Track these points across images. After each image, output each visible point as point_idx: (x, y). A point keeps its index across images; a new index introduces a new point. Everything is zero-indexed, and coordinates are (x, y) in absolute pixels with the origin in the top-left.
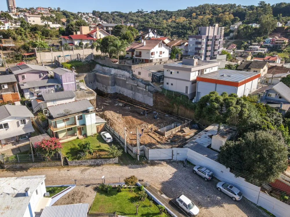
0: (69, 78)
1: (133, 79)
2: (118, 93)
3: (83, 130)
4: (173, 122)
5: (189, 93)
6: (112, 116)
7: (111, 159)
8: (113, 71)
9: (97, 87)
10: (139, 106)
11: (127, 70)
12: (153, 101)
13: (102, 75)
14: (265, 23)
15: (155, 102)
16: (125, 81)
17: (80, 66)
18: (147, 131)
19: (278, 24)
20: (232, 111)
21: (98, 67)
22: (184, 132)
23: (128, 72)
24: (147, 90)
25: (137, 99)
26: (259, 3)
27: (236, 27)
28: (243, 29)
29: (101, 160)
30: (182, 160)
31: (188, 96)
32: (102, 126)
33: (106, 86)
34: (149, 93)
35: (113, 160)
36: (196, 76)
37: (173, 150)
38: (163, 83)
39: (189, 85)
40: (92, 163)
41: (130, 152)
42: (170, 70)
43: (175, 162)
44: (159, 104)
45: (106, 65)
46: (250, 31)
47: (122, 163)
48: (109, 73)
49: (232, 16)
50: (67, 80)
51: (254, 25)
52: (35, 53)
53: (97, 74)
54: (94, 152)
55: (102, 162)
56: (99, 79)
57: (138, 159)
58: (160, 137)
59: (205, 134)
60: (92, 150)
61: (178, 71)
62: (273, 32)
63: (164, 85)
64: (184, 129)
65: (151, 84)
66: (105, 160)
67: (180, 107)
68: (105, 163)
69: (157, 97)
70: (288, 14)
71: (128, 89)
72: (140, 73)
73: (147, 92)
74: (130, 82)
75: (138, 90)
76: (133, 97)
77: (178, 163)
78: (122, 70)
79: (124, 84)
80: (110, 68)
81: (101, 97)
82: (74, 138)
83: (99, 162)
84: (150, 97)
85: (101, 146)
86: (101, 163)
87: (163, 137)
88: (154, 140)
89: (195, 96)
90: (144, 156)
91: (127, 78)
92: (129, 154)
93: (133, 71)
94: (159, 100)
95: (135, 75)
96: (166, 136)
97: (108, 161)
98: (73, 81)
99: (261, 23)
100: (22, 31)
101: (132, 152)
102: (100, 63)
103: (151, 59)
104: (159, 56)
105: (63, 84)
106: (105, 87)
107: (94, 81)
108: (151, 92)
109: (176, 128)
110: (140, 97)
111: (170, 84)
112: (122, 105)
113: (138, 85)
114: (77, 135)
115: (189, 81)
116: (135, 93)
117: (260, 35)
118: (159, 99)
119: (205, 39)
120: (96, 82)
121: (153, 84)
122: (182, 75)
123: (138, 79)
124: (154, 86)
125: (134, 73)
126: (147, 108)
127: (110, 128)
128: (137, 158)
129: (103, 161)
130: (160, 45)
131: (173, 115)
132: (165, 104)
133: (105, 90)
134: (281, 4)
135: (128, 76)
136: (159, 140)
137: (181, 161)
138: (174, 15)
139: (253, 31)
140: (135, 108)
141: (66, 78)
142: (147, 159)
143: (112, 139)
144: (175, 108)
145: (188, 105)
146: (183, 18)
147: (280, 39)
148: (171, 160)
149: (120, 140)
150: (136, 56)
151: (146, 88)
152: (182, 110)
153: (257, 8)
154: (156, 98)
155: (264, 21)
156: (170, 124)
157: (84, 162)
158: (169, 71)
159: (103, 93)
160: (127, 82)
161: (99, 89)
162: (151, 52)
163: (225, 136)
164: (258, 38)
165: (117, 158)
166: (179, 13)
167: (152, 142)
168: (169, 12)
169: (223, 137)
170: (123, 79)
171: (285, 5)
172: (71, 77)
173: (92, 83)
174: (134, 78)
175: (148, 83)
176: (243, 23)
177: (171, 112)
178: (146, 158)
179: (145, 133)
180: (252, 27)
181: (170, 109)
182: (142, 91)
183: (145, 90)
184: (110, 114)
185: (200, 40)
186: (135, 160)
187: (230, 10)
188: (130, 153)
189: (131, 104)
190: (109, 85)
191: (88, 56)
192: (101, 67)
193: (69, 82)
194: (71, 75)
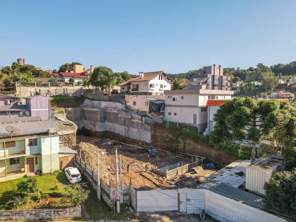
0: (41, 102)
1: (126, 112)
2: (108, 132)
3: (36, 163)
4: (178, 160)
5: (198, 123)
6: (91, 150)
7: (68, 210)
8: (104, 104)
9: (84, 126)
10: (134, 144)
11: (119, 102)
12: (151, 136)
13: (89, 109)
14: (267, 80)
15: (153, 137)
16: (116, 114)
17: (65, 101)
18: (140, 171)
19: (280, 81)
20: (277, 117)
21: (87, 102)
22: (195, 172)
23: (121, 103)
24: (143, 122)
25: (131, 137)
26: (257, 65)
27: (238, 85)
28: (246, 86)
29: (50, 210)
30: (195, 212)
31: (196, 128)
32: (70, 158)
33: (94, 123)
34: (146, 125)
35: (72, 210)
36: (206, 102)
37: (179, 192)
38: (163, 114)
39: (197, 112)
40: (32, 216)
41: (105, 197)
42: (172, 95)
43: (183, 216)
44: (159, 140)
45: (96, 99)
46: (253, 88)
47: (88, 216)
48: (99, 107)
49: (233, 76)
50: (37, 105)
51: (256, 83)
52: (15, 87)
53: (85, 109)
54: (42, 197)
55: (50, 216)
56: (86, 115)
57: (119, 210)
58: (158, 178)
59: (229, 171)
60: (39, 194)
61: (182, 95)
62: (276, 88)
63: (165, 117)
64: (194, 168)
65: (149, 115)
66: (56, 210)
67: (187, 141)
68: (57, 217)
69: (156, 130)
70: (288, 74)
71: (120, 125)
72: (134, 103)
73: (143, 124)
74: (124, 115)
75: (133, 123)
76: (126, 134)
77: (189, 218)
78: (114, 101)
79: (115, 119)
80: (100, 102)
81: (87, 137)
82: (20, 176)
83: (44, 214)
84: (147, 131)
85: (58, 188)
86: (48, 217)
87: (163, 178)
88: (150, 182)
89: (207, 128)
90: (129, 204)
91: (119, 111)
92: (105, 202)
93: (127, 102)
94: (159, 135)
95: (129, 106)
96: (168, 177)
97: (61, 213)
98: (45, 108)
99: (263, 80)
100: (10, 70)
101: (108, 196)
102: (90, 97)
103: (150, 91)
104: (160, 90)
105: (32, 110)
106: (92, 125)
107: (81, 119)
108: (148, 124)
109: (183, 166)
110: (134, 133)
111: (172, 114)
112: (111, 143)
113: (132, 118)
114: (24, 172)
115: (197, 107)
116: (128, 129)
117: (264, 91)
118: (159, 133)
119: (210, 79)
120: (83, 120)
121: (151, 115)
122: (188, 99)
123: (133, 110)
124: (152, 118)
125: (128, 104)
126: (144, 147)
127: (81, 162)
128: (116, 209)
129: (52, 213)
130: (160, 77)
131: (178, 153)
132: (167, 139)
133: (93, 128)
134: (279, 65)
135: (121, 108)
136: (158, 183)
137: (194, 214)
138: (177, 77)
139: (255, 88)
140: (128, 146)
141: (37, 103)
142: (134, 210)
143: (79, 177)
144: (180, 143)
145: (198, 137)
146: (185, 79)
147: (285, 94)
148: (177, 213)
149: (92, 178)
150: (133, 90)
151: (142, 120)
152: (190, 145)
153: (256, 70)
154: (155, 132)
155: (266, 78)
156: (174, 163)
157: (17, 215)
158: (171, 97)
159: (91, 132)
160: (119, 116)
161: (86, 128)
162: (149, 84)
163: (268, 166)
164: (263, 93)
165: (80, 206)
166: (182, 76)
167: (146, 185)
168: (172, 75)
169: (265, 167)
170: (115, 112)
171: (283, 66)
172: (44, 102)
173: (77, 120)
174: (127, 109)
175: (144, 114)
176: (244, 82)
177: (176, 149)
178: (133, 208)
179: (137, 173)
180: (254, 84)
181: (174, 145)
182: (137, 123)
183: (140, 122)
184: (88, 147)
185: (205, 79)
186: (112, 212)
187: (230, 72)
188: (105, 200)
189: (123, 143)
190: (97, 121)
191: (76, 91)
192: (90, 101)
193: (40, 109)
194: (44, 100)
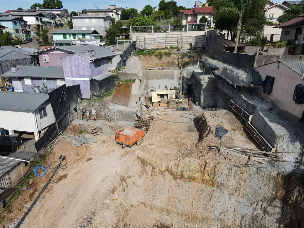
50: (72, 71)
52: (130, 34)
98: (84, 76)
105: (65, 78)
141: (71, 67)
191: (197, 40)
193: (76, 77)
194: (82, 63)
